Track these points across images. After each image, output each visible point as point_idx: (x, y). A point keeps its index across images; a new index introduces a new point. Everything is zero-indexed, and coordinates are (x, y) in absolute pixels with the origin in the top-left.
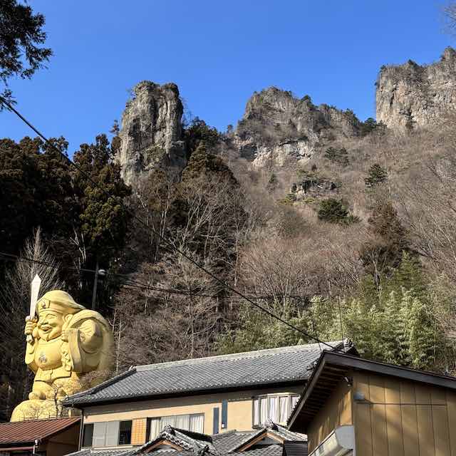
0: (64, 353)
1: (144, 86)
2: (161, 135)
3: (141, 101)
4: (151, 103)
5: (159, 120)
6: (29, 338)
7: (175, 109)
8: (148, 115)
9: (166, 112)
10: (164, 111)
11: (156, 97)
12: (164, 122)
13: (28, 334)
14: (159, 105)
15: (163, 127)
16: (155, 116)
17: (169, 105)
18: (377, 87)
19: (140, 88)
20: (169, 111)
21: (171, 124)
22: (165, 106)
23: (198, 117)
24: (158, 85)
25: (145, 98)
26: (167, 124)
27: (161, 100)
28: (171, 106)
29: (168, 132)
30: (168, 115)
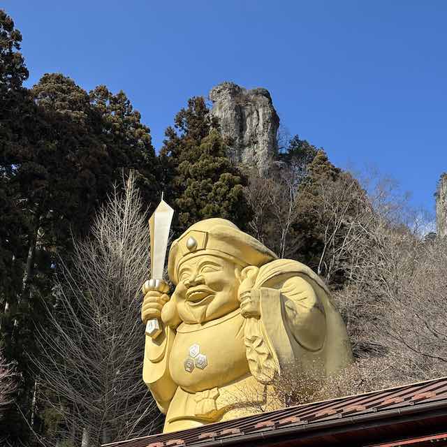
0: (252, 341)
1: (225, 88)
2: (251, 153)
3: (220, 108)
4: (236, 109)
5: (247, 134)
6: (151, 326)
7: (271, 118)
8: (233, 125)
9: (257, 122)
10: (255, 121)
11: (242, 104)
12: (254, 135)
13: (149, 317)
14: (247, 114)
15: (253, 142)
16: (242, 129)
17: (261, 114)
18: (436, 198)
19: (219, 92)
20: (261, 121)
21: (266, 137)
22: (255, 115)
23: (296, 137)
24: (245, 90)
25: (227, 104)
26: (260, 139)
27: (248, 107)
28: (264, 114)
29: (262, 148)
30: (261, 125)
